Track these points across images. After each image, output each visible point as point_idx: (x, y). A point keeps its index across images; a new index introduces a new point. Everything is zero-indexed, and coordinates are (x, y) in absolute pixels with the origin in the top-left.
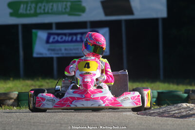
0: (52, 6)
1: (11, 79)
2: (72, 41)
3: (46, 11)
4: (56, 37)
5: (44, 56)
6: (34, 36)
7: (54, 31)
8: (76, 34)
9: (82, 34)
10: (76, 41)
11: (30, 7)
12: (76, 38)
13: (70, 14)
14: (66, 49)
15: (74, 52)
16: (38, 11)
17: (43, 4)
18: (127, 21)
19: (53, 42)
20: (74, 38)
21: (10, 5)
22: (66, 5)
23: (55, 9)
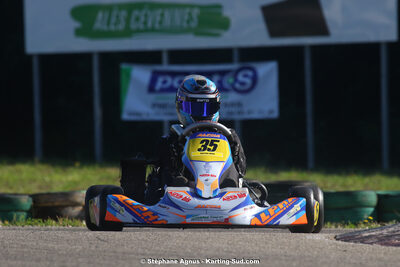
0: (162, 15)
1: (77, 164)
3: (150, 24)
4: (169, 79)
5: (145, 117)
6: (123, 77)
7: (165, 67)
8: (210, 74)
9: (223, 73)
11: (117, 17)
13: (198, 33)
16: (133, 26)
17: (144, 12)
18: (314, 48)
19: (163, 90)
22: (190, 14)
23: (167, 22)
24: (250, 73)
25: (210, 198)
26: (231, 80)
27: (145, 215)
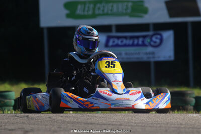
0: (112, 6)
2: (133, 45)
3: (106, 11)
8: (138, 37)
9: (144, 37)
10: (138, 45)
11: (88, 7)
12: (138, 41)
13: (131, 15)
14: (126, 54)
15: (136, 56)
17: (102, 5)
18: (193, 23)
19: (113, 46)
20: (136, 42)
21: (67, 6)
22: (127, 6)
23: (115, 10)
24: (159, 37)
25: (122, 94)
26: (149, 40)
27: (86, 103)
